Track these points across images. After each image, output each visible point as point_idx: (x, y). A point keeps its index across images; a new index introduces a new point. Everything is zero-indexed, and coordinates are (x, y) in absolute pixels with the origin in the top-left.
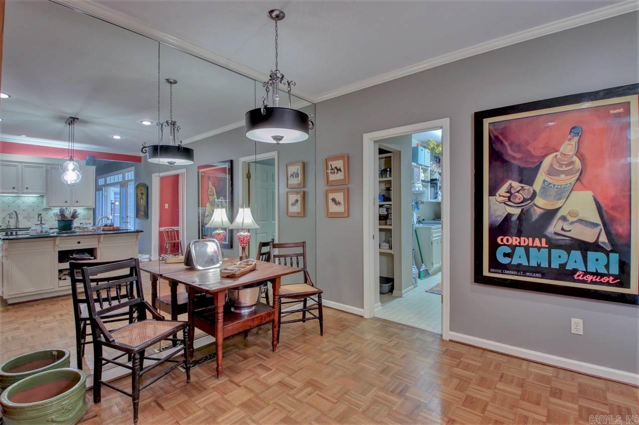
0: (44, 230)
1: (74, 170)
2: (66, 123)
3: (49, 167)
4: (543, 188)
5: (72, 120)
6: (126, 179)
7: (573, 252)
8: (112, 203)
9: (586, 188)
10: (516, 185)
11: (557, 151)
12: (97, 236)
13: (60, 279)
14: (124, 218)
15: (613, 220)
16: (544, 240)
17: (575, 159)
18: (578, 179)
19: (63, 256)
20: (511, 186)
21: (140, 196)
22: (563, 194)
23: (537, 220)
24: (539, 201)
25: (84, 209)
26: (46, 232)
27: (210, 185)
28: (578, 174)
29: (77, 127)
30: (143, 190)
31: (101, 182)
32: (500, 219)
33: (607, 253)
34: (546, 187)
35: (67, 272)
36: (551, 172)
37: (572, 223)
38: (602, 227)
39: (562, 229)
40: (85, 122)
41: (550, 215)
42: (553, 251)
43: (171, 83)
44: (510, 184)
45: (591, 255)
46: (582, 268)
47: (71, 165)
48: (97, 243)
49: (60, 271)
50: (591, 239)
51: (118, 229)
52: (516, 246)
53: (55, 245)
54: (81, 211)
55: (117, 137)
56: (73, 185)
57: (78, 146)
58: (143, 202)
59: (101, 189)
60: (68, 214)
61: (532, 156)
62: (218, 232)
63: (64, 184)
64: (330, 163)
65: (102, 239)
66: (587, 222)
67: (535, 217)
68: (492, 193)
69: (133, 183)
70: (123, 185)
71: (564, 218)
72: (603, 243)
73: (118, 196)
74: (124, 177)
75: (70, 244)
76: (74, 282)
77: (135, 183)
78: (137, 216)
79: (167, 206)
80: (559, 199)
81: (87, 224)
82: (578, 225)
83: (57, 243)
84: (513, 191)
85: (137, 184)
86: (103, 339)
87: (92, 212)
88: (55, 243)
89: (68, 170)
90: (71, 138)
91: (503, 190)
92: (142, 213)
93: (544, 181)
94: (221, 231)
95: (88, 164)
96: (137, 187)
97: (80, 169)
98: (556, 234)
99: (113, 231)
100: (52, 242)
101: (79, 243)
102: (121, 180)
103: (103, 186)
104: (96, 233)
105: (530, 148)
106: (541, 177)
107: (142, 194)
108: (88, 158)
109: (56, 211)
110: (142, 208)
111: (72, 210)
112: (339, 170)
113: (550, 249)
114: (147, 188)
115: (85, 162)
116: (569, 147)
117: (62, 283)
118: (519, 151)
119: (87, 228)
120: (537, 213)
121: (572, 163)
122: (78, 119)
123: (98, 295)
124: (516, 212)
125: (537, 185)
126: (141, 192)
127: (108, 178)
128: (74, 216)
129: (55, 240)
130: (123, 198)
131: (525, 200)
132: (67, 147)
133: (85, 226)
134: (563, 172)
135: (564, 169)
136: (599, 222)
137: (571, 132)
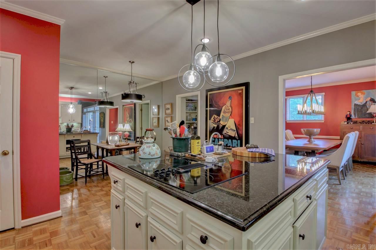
0: (61, 132)
1: (72, 108)
2: (69, 89)
3: (62, 105)
4: (222, 118)
5: (72, 88)
6: (95, 110)
7: (229, 140)
8: (90, 121)
9: (232, 118)
10: (216, 116)
11: (226, 105)
12: (81, 134)
13: (67, 151)
14: (94, 128)
15: (239, 128)
16: (222, 136)
17: (230, 108)
18: (231, 115)
19: (68, 142)
20: (214, 117)
21: (101, 118)
23: (221, 129)
24: (221, 122)
25: (77, 123)
26: (62, 132)
27: (127, 113)
28: (230, 113)
29: (73, 90)
30: (103, 115)
31: (85, 110)
32: (212, 128)
33: (237, 140)
34: (223, 117)
35: (69, 149)
36: (225, 112)
37: (229, 130)
38: (236, 131)
39: (227, 132)
40: (76, 88)
41: (224, 127)
43: (105, 77)
44: (214, 116)
45: (234, 141)
46: (231, 146)
47: (71, 106)
48: (81, 137)
49: (67, 148)
50: (233, 136)
51: (89, 132)
52: (216, 138)
53: (65, 138)
54: (75, 124)
55: (90, 93)
56: (72, 114)
57: (73, 96)
58: (102, 121)
59: (85, 114)
60: (70, 126)
61: (220, 106)
62: (120, 132)
63: (68, 114)
64: (166, 106)
65: (83, 136)
66: (233, 129)
67: (220, 128)
68: (210, 119)
69: (98, 112)
70: (94, 112)
71: (227, 128)
72: (236, 137)
73: (92, 117)
74: (94, 109)
75: (71, 138)
76: (72, 153)
77: (100, 111)
78: (100, 127)
79: (112, 122)
80: (226, 121)
81: (77, 130)
82: (230, 130)
83: (66, 137)
84: (215, 119)
85: (100, 112)
86: (78, 162)
87: (80, 125)
88: (65, 137)
89: (70, 108)
90: (71, 94)
91: (212, 118)
92: (102, 125)
93: (223, 115)
94: (121, 132)
95: (78, 104)
96: (100, 114)
97: (75, 107)
98: (225, 134)
99: (87, 133)
100: (64, 137)
101: (74, 137)
102: (93, 110)
103: (86, 112)
104: (81, 133)
105: (219, 103)
106: (222, 114)
107: (102, 117)
108: (78, 101)
109: (65, 124)
110: (102, 123)
111: (72, 124)
112: (169, 109)
113: (224, 139)
114: (104, 114)
115: (77, 103)
116: (228, 104)
117: (67, 153)
118: (216, 105)
119: (77, 131)
120: (221, 126)
121: (229, 109)
122: (74, 88)
123: (78, 151)
124: (216, 126)
125: (221, 117)
126: (102, 116)
127: (88, 109)
128: (72, 126)
129: (65, 136)
130: (94, 118)
131: (218, 122)
132: (70, 97)
133: (76, 130)
134: (227, 112)
135: (227, 111)
136: (235, 130)
137: (229, 98)
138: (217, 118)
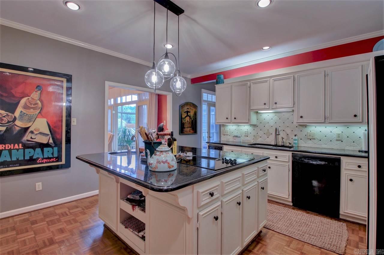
4: (20, 115)
7: (36, 149)
9: (43, 117)
16: (20, 145)
17: (39, 102)
22: (31, 119)
24: (18, 123)
28: (40, 110)
33: (52, 147)
34: (22, 115)
36: (26, 107)
37: (36, 134)
39: (31, 138)
42: (26, 150)
45: (46, 149)
46: (41, 156)
50: (45, 142)
52: (3, 150)
66: (44, 133)
71: (32, 132)
72: (51, 143)
80: (29, 122)
82: (39, 135)
93: (21, 112)
98: (28, 140)
116: (36, 95)
121: (36, 104)
124: (3, 129)
125: (17, 114)
131: (9, 122)
134: (32, 108)
135: (33, 106)
136: (49, 133)
137: (37, 88)
138: (8, 115)
